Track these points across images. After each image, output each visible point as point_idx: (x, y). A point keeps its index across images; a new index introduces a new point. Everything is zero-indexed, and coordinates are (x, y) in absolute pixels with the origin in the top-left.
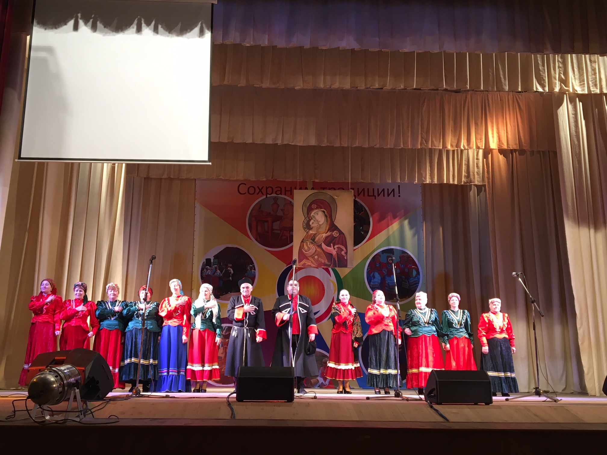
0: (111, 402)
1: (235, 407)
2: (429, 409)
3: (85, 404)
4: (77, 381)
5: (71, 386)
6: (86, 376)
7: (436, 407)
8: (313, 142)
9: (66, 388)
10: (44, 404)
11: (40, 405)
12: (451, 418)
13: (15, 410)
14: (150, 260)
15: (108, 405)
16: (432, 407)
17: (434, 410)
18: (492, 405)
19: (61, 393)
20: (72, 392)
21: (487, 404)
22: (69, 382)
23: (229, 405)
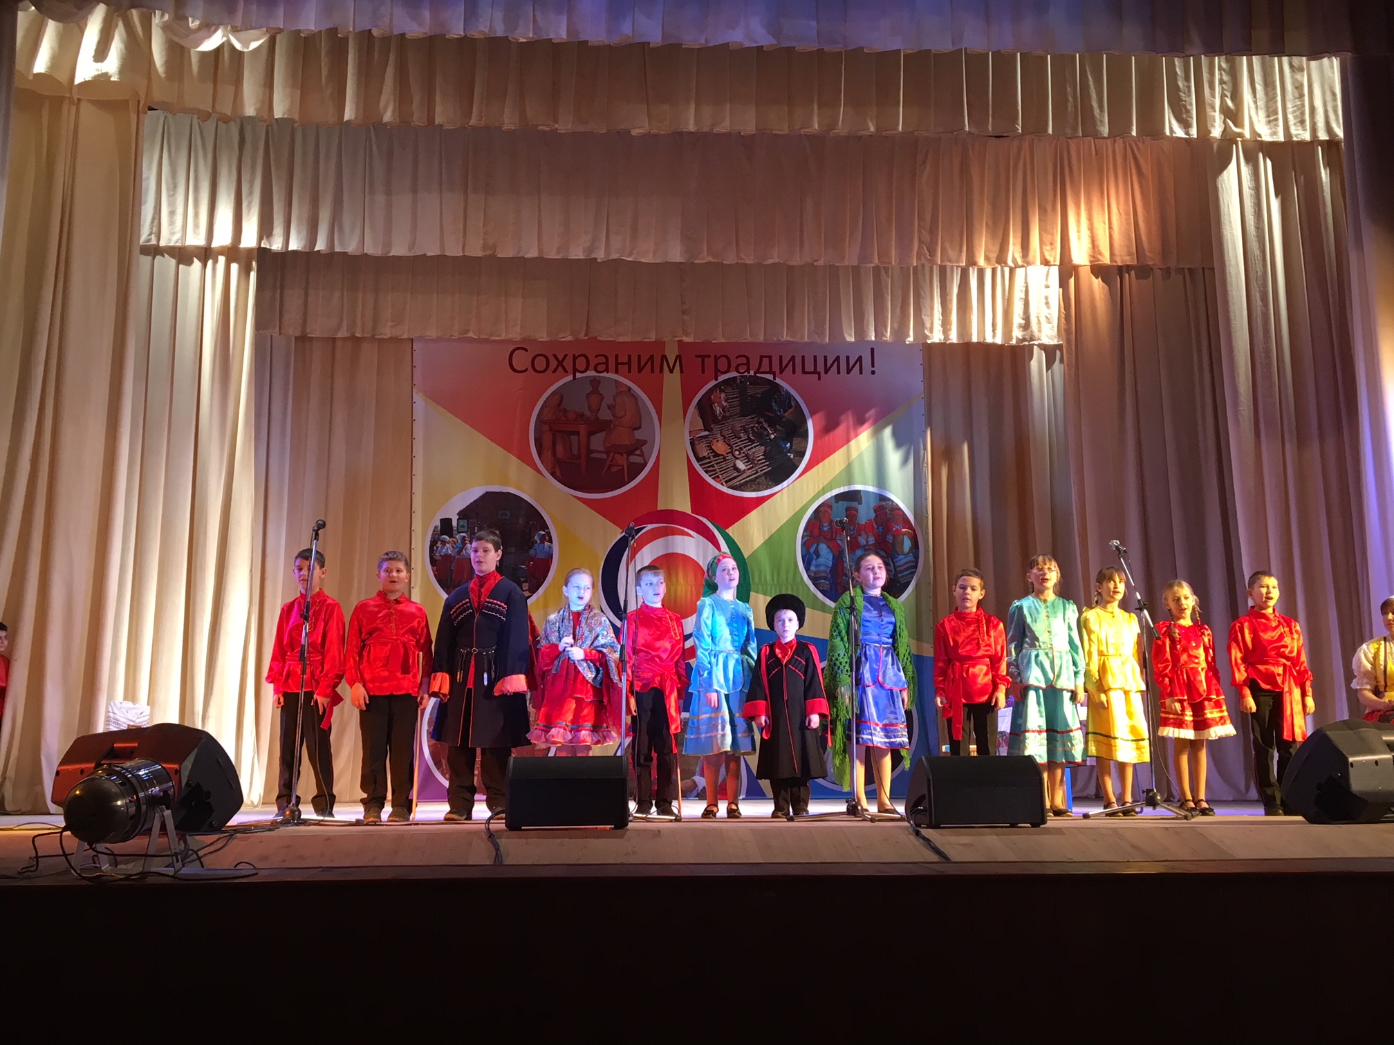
0: (238, 835)
1: (503, 842)
2: (913, 838)
3: (182, 842)
4: (165, 792)
5: (154, 801)
6: (184, 783)
7: (926, 832)
8: (676, 254)
9: (144, 808)
10: (98, 841)
11: (90, 844)
12: (955, 855)
13: (39, 855)
14: (314, 530)
15: (233, 843)
16: (918, 833)
17: (921, 841)
18: (1044, 828)
19: (132, 817)
20: (157, 815)
21: (1034, 825)
22: (149, 796)
23: (490, 837)
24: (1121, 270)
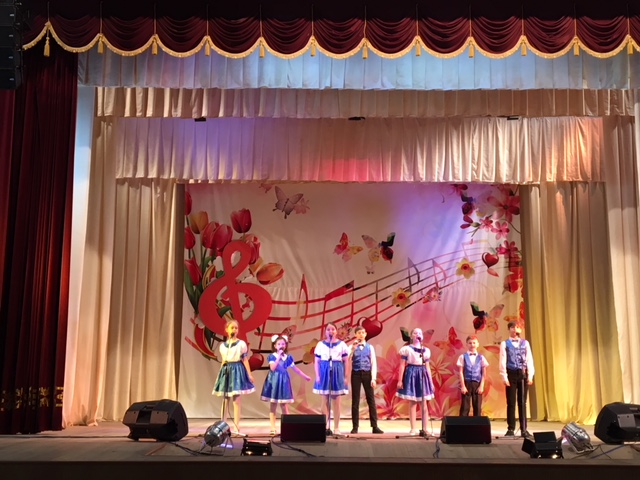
21: (486, 443)
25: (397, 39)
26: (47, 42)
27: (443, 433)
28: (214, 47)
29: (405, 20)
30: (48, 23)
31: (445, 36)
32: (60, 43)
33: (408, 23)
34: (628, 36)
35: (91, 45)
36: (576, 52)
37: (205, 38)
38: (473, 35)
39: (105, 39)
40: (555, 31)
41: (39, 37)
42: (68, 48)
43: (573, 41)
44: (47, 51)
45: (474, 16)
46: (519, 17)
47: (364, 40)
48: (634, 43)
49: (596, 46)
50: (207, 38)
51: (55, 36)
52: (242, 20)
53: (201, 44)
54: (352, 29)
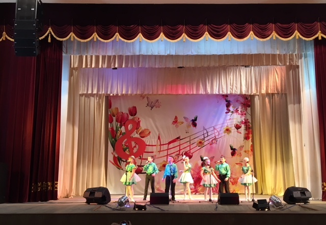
24: (273, 94)
25: (197, 33)
26: (50, 36)
27: (219, 200)
28: (120, 38)
29: (201, 25)
30: (50, 28)
31: (218, 32)
32: (55, 36)
33: (202, 27)
34: (296, 31)
35: (68, 37)
36: (274, 38)
37: (116, 34)
38: (230, 31)
39: (74, 35)
40: (265, 29)
41: (46, 34)
42: (58, 39)
43: (273, 33)
44: (49, 40)
45: (230, 23)
46: (250, 23)
47: (184, 34)
48: (299, 34)
49: (283, 35)
50: (117, 34)
51: (53, 34)
52: (132, 26)
53: (115, 36)
54: (179, 29)
